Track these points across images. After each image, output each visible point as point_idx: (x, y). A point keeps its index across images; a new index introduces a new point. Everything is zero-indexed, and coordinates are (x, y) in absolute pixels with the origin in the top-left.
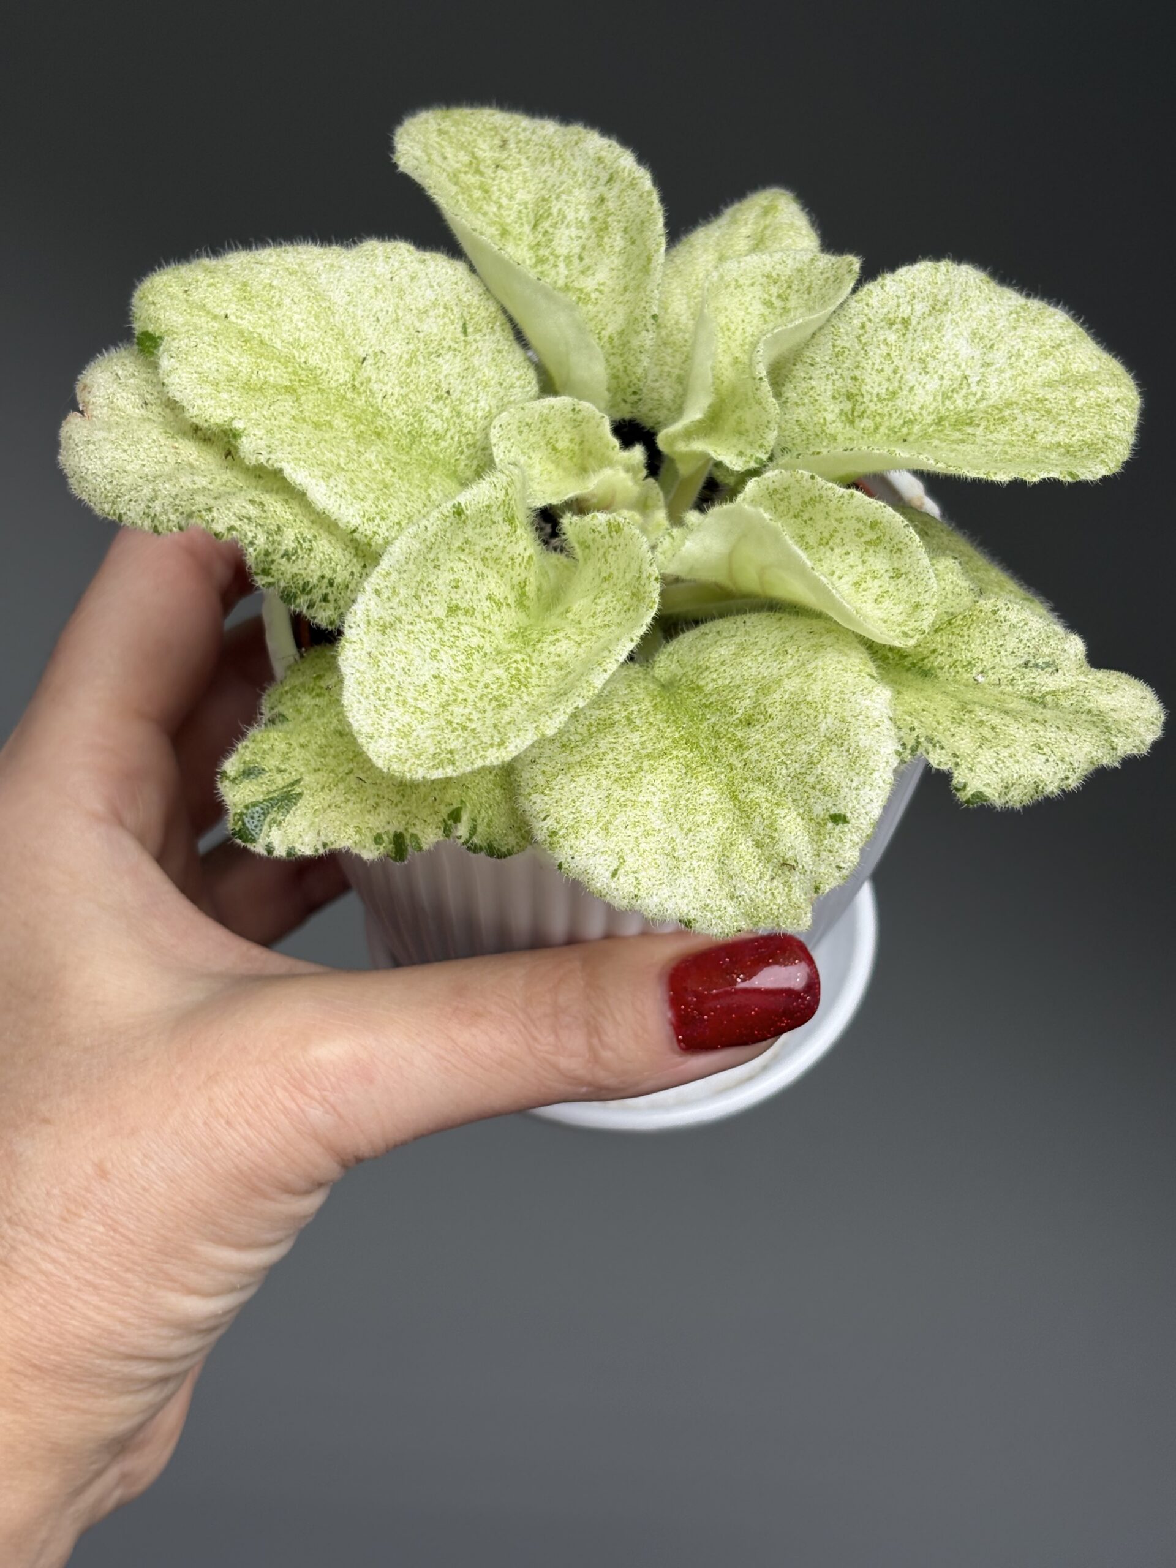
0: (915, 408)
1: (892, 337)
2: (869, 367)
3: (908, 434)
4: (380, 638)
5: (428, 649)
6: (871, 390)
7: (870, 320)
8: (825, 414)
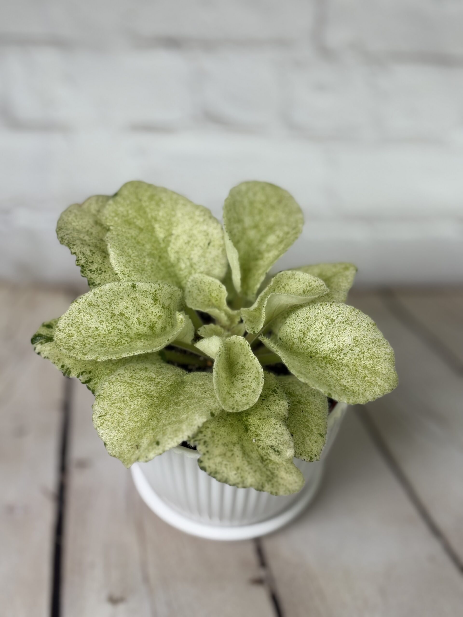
0: (321, 350)
1: (325, 322)
2: (314, 327)
3: (314, 356)
4: (87, 307)
5: (100, 319)
6: (310, 335)
7: (321, 313)
8: (295, 334)
